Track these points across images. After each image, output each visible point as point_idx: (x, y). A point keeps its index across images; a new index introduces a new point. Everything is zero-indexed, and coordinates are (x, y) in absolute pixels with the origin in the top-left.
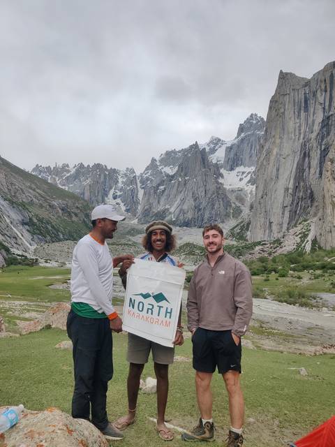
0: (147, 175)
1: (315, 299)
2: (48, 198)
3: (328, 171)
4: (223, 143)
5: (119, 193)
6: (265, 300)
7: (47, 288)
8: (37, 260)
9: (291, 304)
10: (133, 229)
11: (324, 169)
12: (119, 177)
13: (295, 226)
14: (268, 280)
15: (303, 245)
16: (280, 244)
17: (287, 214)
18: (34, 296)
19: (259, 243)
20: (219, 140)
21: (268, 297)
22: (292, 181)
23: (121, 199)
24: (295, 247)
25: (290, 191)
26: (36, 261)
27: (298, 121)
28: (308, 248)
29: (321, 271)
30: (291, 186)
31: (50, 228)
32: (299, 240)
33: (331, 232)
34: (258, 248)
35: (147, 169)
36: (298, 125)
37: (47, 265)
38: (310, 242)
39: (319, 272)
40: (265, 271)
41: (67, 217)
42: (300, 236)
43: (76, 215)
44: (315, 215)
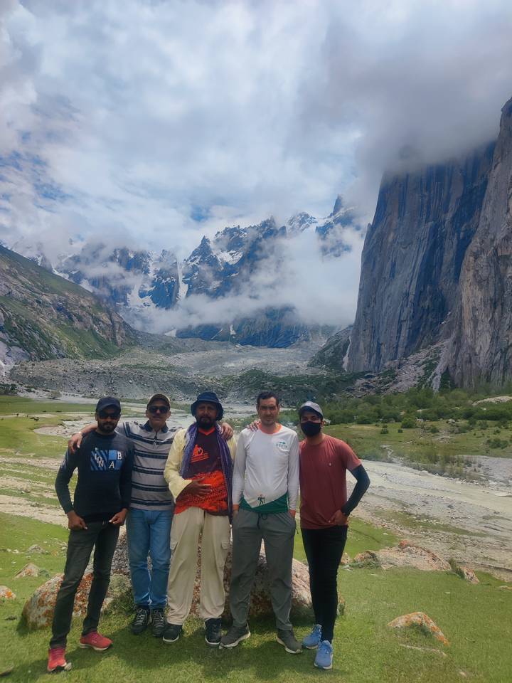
0: (194, 263)
1: (470, 466)
2: (36, 290)
3: (468, 270)
4: (312, 220)
5: (149, 289)
6: (390, 465)
7: (31, 433)
8: (14, 386)
9: (434, 473)
10: (168, 345)
11: (463, 267)
12: (151, 263)
13: (417, 350)
14: (387, 432)
15: (429, 380)
16: (393, 377)
17: (405, 332)
18: (10, 447)
19: (362, 375)
20: (307, 216)
21: (394, 460)
22: (414, 283)
23: (152, 299)
24: (416, 382)
25: (411, 297)
26: (13, 389)
27: (426, 194)
28: (436, 384)
29: (467, 421)
30: (413, 290)
31: (37, 337)
32: (422, 373)
33: (470, 362)
34: (360, 382)
35: (194, 254)
36: (427, 199)
37: (32, 396)
38: (439, 377)
39: (462, 422)
40: (379, 417)
41: (65, 321)
42: (424, 366)
43: (80, 319)
44: (448, 335)
